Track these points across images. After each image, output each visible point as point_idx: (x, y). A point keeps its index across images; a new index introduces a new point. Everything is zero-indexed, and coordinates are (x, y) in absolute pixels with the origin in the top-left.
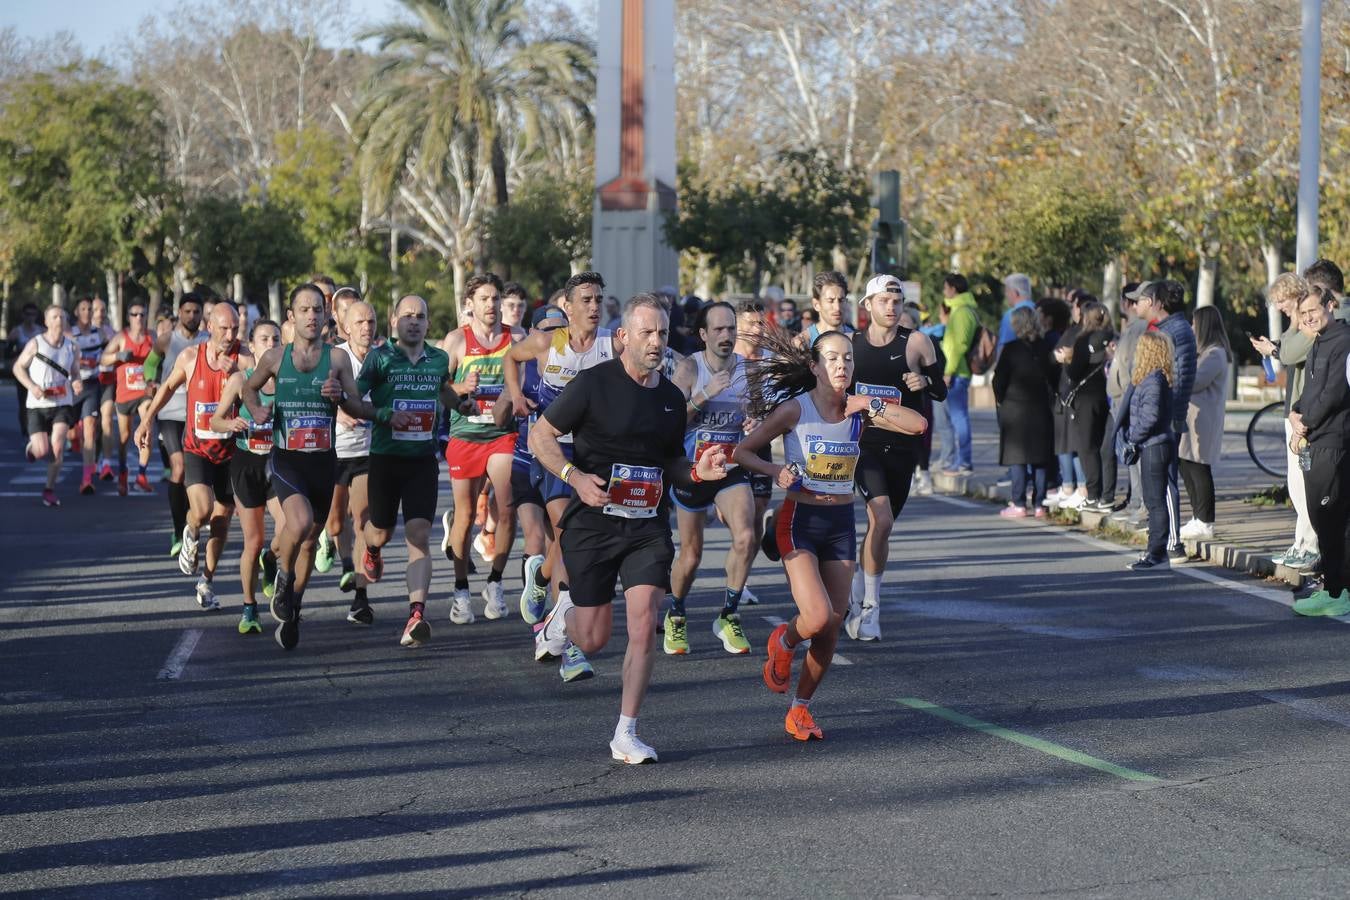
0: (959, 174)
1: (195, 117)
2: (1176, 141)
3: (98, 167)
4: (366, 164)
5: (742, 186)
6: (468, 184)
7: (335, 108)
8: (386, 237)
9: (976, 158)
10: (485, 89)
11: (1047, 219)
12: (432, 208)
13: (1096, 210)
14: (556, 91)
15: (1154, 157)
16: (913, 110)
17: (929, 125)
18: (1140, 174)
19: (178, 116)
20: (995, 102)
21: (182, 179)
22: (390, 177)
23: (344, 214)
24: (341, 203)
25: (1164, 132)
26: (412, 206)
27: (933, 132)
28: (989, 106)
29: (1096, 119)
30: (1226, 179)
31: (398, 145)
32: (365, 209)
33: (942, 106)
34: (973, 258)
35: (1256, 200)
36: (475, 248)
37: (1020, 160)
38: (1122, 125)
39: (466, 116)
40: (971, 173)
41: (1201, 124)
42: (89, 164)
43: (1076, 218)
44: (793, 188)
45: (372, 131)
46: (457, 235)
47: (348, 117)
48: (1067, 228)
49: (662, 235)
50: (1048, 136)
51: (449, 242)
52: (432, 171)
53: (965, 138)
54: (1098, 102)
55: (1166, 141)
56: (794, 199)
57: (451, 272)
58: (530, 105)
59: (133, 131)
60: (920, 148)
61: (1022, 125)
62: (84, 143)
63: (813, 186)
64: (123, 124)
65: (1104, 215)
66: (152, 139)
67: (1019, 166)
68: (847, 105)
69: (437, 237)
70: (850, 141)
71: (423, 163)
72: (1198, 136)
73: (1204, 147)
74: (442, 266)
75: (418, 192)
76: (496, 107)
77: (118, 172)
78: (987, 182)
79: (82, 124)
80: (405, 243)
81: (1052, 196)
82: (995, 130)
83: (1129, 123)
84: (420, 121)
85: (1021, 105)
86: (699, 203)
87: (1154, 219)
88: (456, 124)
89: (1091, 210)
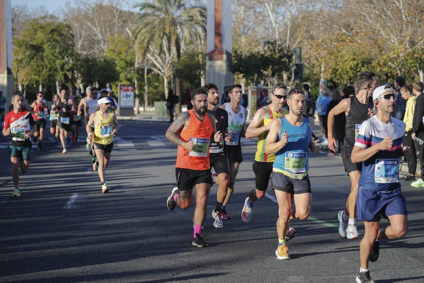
0: (322, 48)
1: (83, 32)
2: (390, 38)
3: (53, 48)
4: (136, 47)
5: (254, 53)
6: (168, 53)
7: (127, 29)
8: (143, 70)
9: (327, 43)
10: (174, 23)
11: (348, 62)
12: (157, 60)
14: (196, 23)
15: (384, 42)
16: (308, 28)
17: (313, 34)
18: (379, 48)
19: (78, 32)
20: (334, 26)
21: (79, 52)
22: (143, 51)
23: (129, 62)
24: (128, 59)
25: (387, 34)
26: (151, 60)
28: (332, 27)
29: (365, 31)
30: (406, 49)
31: (146, 41)
32: (136, 61)
33: (317, 27)
34: (327, 74)
35: (416, 55)
36: (171, 73)
37: (341, 44)
38: (374, 32)
39: (167, 31)
40: (326, 48)
41: (398, 32)
42: (50, 47)
43: (358, 62)
44: (268, 53)
45: (139, 36)
46: (165, 69)
47: (131, 32)
48: (355, 65)
49: (228, 68)
50: (349, 36)
51: (163, 71)
52: (157, 49)
53: (324, 37)
54: (366, 26)
55: (387, 37)
56: (269, 56)
57: (164, 80)
58: (187, 28)
59: (64, 37)
60: (310, 40)
61: (342, 33)
62: (48, 40)
63: (275, 53)
64: (61, 35)
65: (367, 61)
66: (70, 40)
67: (341, 46)
68: (287, 27)
69: (159, 70)
70: (288, 38)
71: (154, 46)
72: (397, 36)
73: (399, 39)
74: (160, 78)
75: (153, 55)
76: (177, 29)
77: (59, 50)
78: (331, 51)
79: (48, 35)
80: (149, 71)
81: (350, 55)
82: (333, 34)
83: (376, 31)
84: (153, 33)
85: (342, 26)
86: (239, 58)
87: (384, 62)
88: (164, 33)
89: (363, 59)
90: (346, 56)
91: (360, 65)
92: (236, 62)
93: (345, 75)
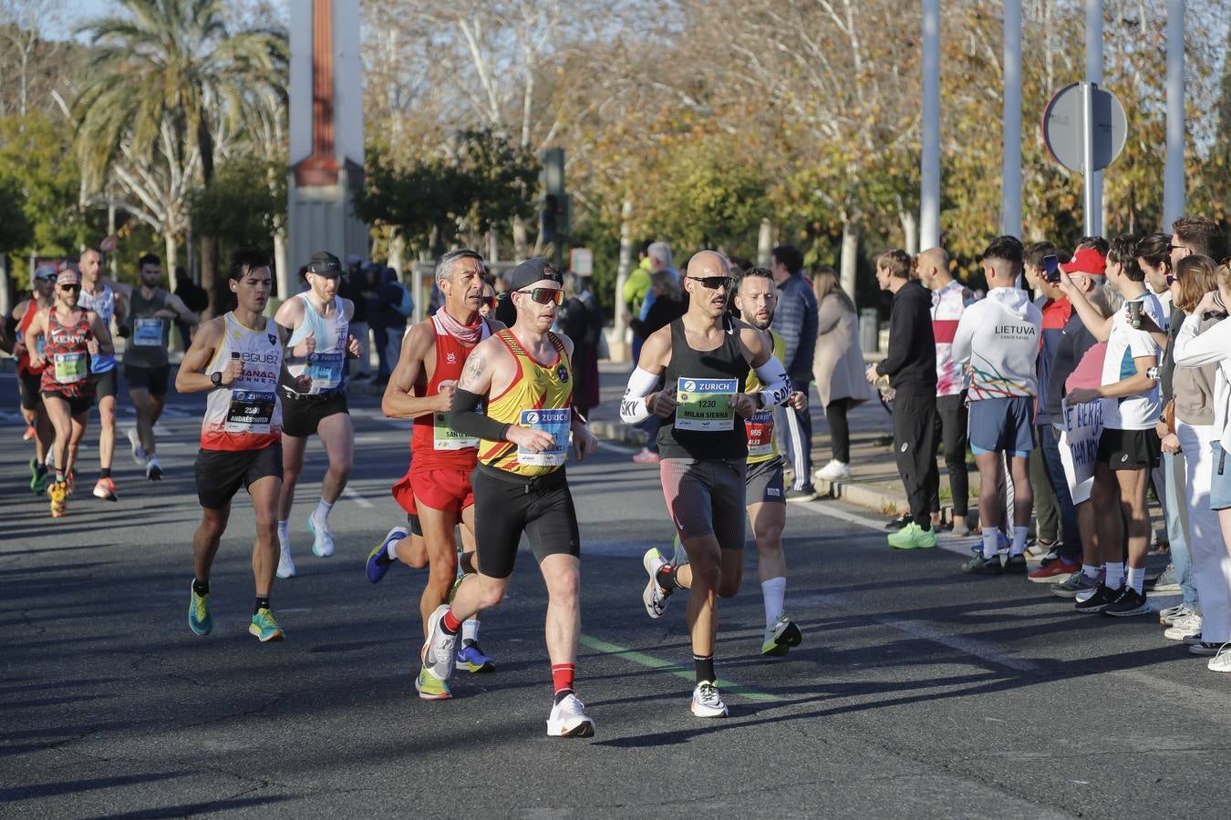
0: (624, 151)
2: (822, 118)
4: (83, 145)
5: (426, 166)
6: (177, 163)
7: (55, 95)
8: (105, 213)
9: (640, 136)
10: (192, 77)
11: (699, 190)
12: (146, 186)
13: (745, 182)
14: (258, 78)
15: (802, 133)
16: (583, 93)
17: (598, 108)
18: (789, 148)
20: (657, 85)
22: (105, 158)
23: (63, 191)
24: (61, 181)
25: (810, 110)
26: (127, 184)
27: (601, 111)
28: (652, 89)
29: (748, 99)
30: (866, 153)
31: (112, 128)
32: (84, 187)
33: (609, 88)
34: (638, 226)
35: (893, 171)
36: (186, 223)
37: (680, 137)
38: (772, 105)
39: (173, 101)
40: (636, 150)
41: (842, 104)
43: (726, 190)
44: (470, 165)
45: (89, 115)
46: (169, 210)
47: (66, 102)
48: (719, 199)
49: (351, 209)
50: (702, 115)
51: (162, 217)
52: (145, 151)
53: (630, 117)
54: (750, 85)
55: (812, 119)
56: (471, 175)
57: (164, 244)
58: (233, 92)
60: (589, 127)
61: (681, 106)
63: (489, 163)
65: (752, 186)
67: (679, 143)
68: (524, 89)
69: (150, 212)
70: (526, 122)
71: (136, 145)
72: (839, 114)
73: (846, 124)
74: (155, 238)
75: (131, 170)
76: (201, 93)
78: (651, 158)
80: (122, 217)
81: (703, 170)
82: (657, 110)
83: (778, 102)
84: (132, 106)
85: (680, 87)
86: (385, 179)
87: (802, 189)
88: (164, 107)
89: (740, 182)
90: (693, 173)
91: (733, 200)
92: (374, 189)
93: (693, 228)
